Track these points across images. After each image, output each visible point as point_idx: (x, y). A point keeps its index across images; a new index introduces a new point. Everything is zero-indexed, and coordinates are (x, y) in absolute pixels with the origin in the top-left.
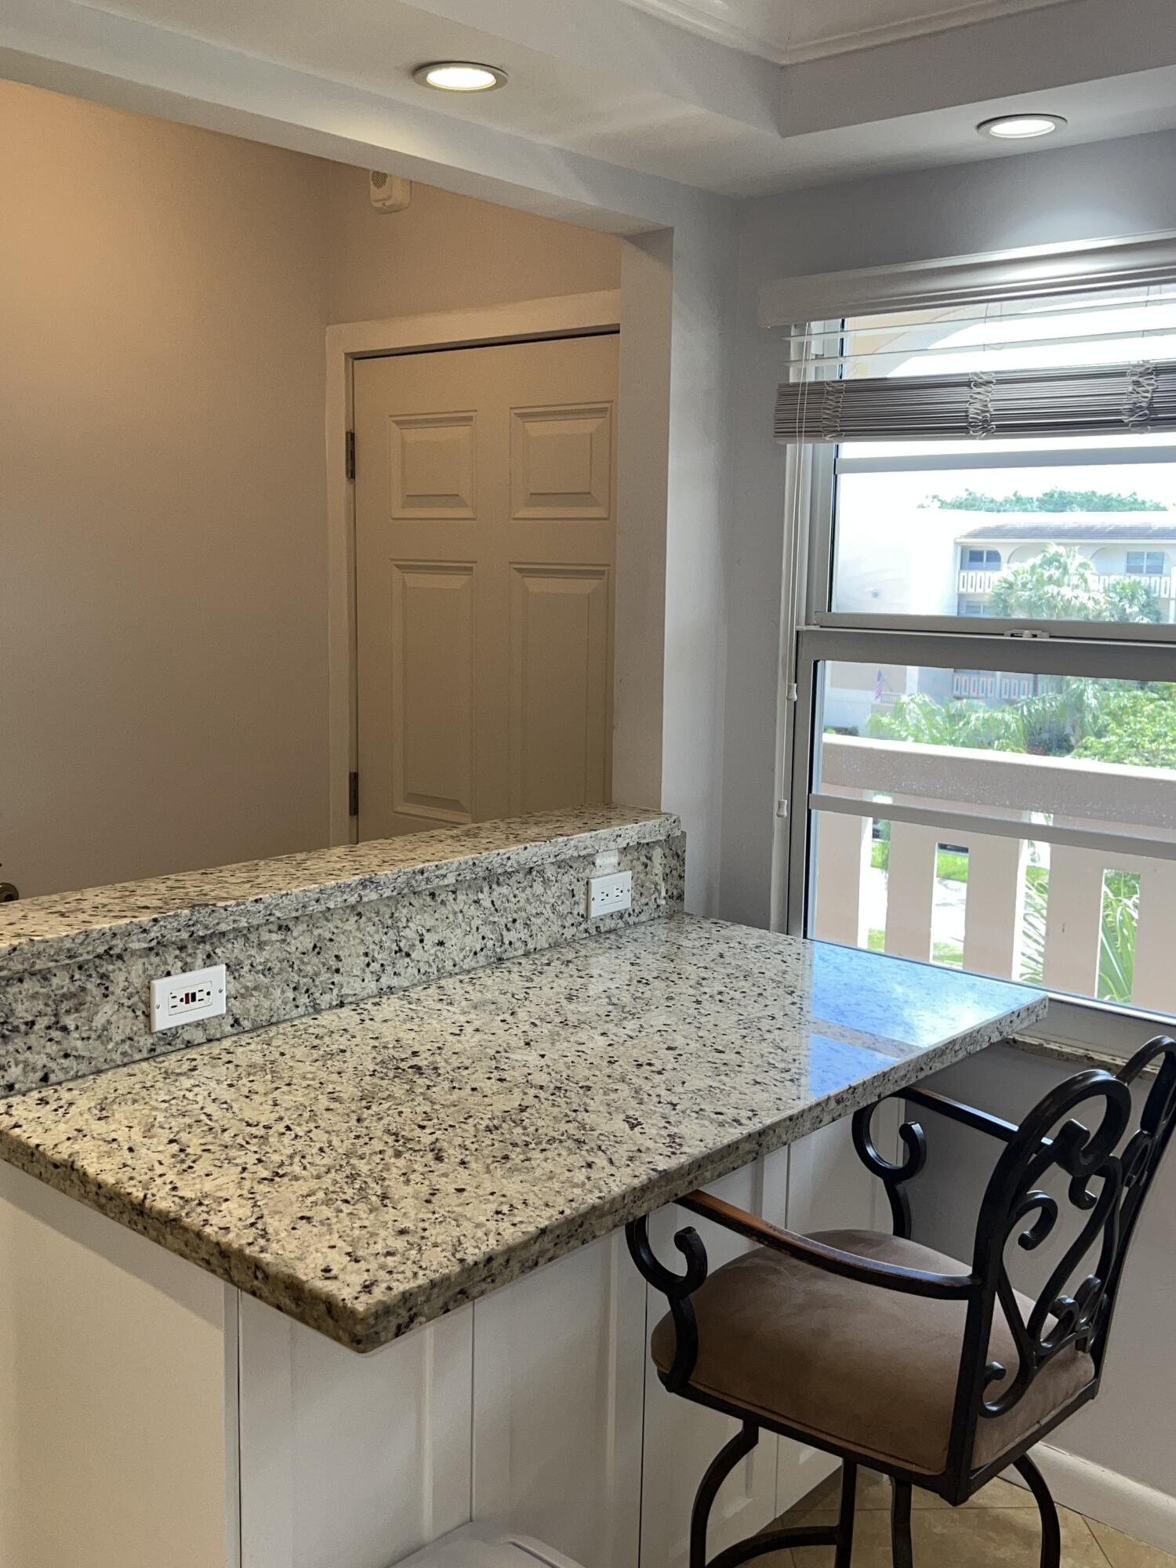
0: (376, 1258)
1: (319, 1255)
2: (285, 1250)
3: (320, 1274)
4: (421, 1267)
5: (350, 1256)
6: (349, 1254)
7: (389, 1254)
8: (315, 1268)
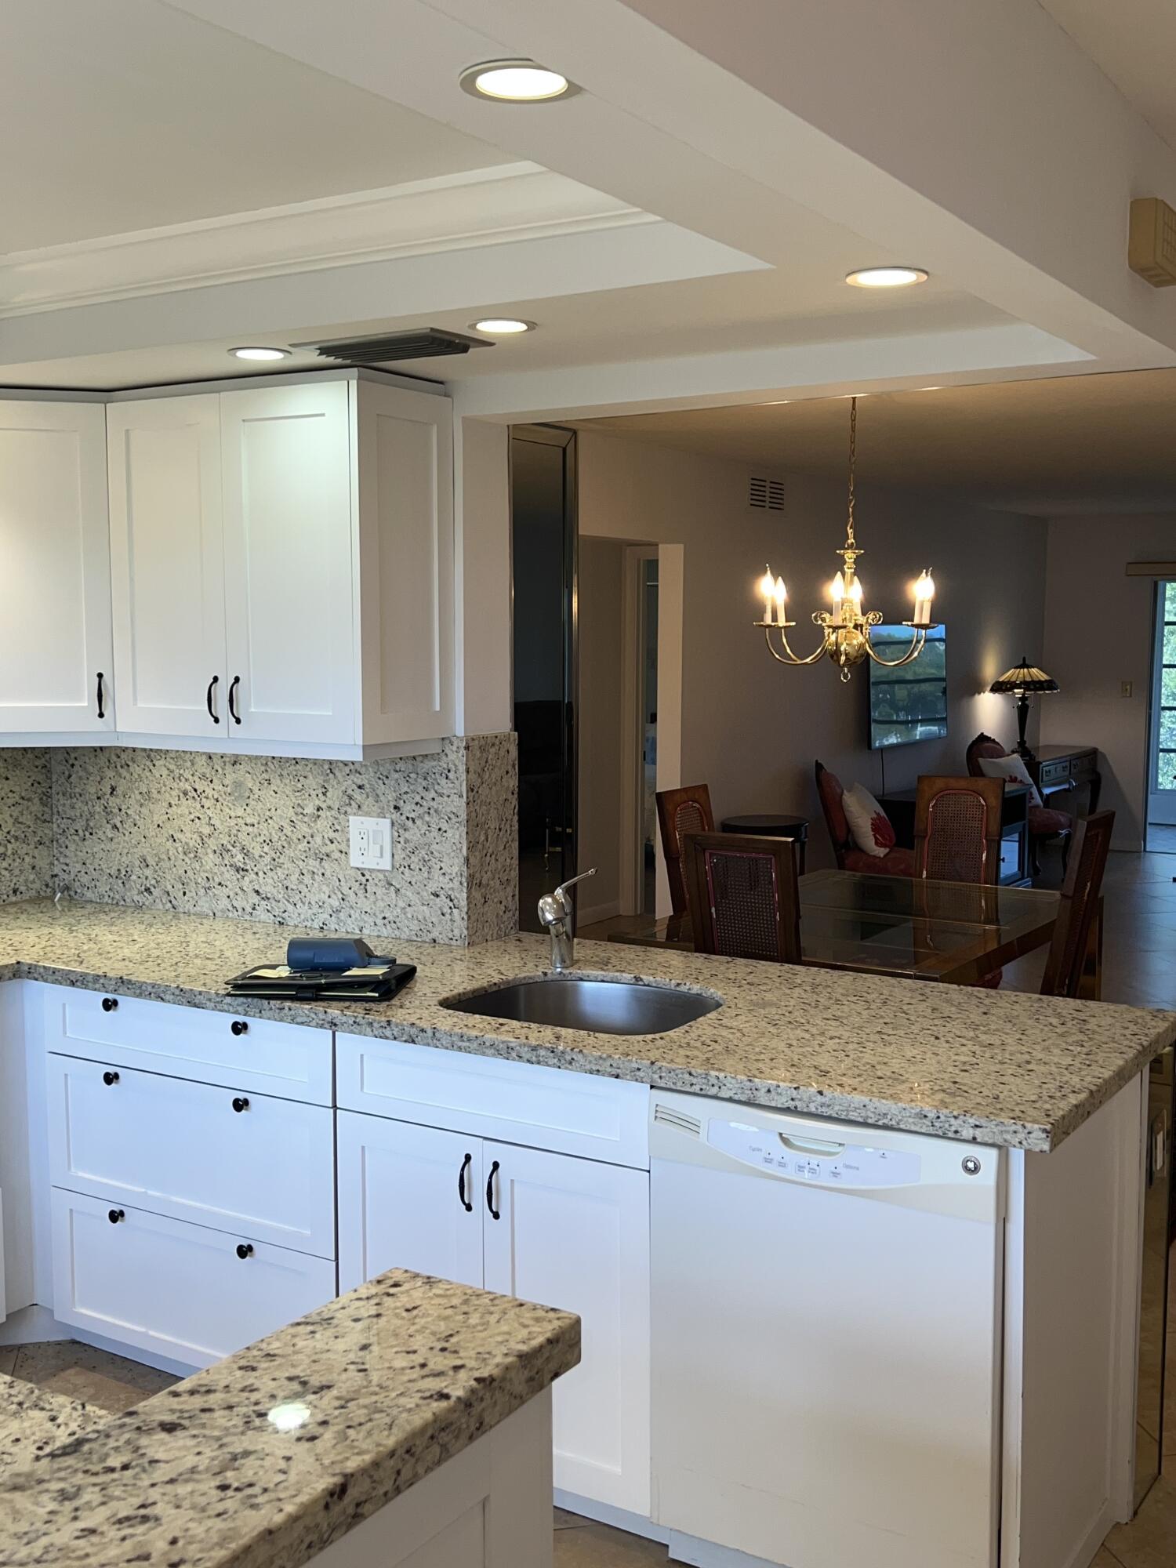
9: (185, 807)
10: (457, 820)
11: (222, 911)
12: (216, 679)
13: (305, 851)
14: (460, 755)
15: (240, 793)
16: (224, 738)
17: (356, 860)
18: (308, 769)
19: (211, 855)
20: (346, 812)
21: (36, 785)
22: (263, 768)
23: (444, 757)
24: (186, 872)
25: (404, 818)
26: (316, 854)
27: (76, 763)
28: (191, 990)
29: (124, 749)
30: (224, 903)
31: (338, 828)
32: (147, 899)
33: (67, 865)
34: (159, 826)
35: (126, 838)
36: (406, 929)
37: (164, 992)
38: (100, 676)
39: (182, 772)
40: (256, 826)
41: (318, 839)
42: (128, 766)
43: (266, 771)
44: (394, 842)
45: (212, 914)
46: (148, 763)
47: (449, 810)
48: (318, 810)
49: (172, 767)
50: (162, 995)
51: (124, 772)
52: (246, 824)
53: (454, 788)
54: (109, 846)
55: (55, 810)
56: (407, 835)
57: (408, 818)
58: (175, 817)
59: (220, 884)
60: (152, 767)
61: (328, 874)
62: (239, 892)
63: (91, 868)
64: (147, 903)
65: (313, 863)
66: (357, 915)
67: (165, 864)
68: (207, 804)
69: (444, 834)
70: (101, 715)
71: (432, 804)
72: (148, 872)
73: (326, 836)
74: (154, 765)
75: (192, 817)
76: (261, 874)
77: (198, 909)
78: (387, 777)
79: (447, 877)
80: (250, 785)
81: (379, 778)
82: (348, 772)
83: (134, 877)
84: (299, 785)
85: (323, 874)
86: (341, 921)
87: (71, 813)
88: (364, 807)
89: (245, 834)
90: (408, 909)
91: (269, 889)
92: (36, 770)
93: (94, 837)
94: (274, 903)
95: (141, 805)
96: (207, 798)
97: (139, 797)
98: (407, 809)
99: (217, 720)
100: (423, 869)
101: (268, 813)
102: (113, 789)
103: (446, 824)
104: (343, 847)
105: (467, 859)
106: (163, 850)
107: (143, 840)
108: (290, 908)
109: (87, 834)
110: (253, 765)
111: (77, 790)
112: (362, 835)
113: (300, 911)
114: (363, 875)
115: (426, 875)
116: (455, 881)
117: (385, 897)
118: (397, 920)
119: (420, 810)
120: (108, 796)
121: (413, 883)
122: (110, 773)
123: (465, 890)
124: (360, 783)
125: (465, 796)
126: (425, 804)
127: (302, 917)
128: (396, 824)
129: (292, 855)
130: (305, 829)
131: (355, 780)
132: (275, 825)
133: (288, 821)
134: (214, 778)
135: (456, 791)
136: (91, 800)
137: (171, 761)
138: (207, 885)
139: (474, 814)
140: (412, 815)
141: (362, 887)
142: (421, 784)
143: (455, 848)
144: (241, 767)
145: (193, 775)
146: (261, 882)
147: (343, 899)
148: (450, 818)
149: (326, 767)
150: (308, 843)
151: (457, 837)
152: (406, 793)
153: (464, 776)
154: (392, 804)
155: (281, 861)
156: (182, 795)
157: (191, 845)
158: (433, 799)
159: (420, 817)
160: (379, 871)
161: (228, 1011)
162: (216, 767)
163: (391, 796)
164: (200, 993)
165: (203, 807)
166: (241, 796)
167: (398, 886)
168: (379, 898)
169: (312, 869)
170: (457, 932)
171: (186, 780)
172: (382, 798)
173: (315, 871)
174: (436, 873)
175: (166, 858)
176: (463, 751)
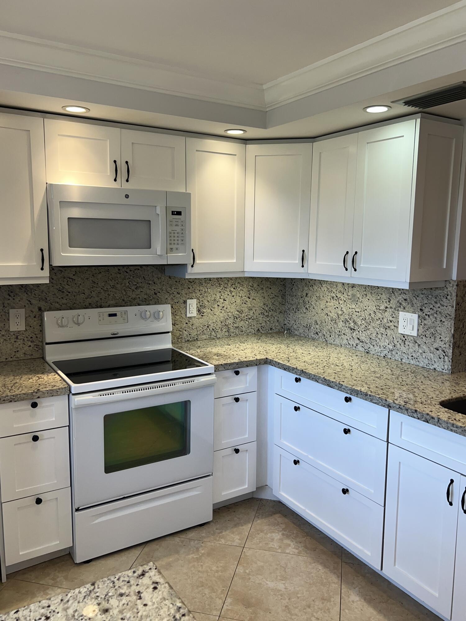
0: (130, 593)
1: (154, 601)
2: (169, 607)
3: (159, 587)
4: (114, 583)
5: (140, 596)
6: (140, 598)
7: (121, 595)
8: (160, 591)
9: (333, 303)
10: (450, 317)
11: (344, 344)
12: (347, 253)
13: (379, 324)
14: (454, 288)
15: (354, 299)
16: (350, 277)
17: (401, 330)
18: (383, 291)
19: (341, 323)
20: (398, 310)
21: (280, 291)
22: (364, 290)
23: (446, 289)
24: (331, 328)
25: (424, 314)
26: (384, 326)
27: (294, 284)
28: (329, 380)
29: (312, 280)
30: (345, 342)
31: (394, 316)
32: (316, 337)
33: (289, 321)
34: (322, 309)
35: (310, 313)
36: (422, 362)
37: (318, 379)
38: (303, 251)
39: (332, 289)
40: (360, 312)
41: (385, 320)
42: (313, 286)
43: (365, 291)
44: (419, 325)
45: (340, 345)
46: (320, 285)
47: (446, 312)
48: (386, 308)
49: (329, 287)
50: (318, 380)
51: (311, 288)
52: (356, 312)
53: (449, 303)
54: (304, 315)
55: (286, 301)
56: (425, 322)
57: (426, 315)
58: (328, 306)
59: (344, 334)
60: (321, 287)
61: (389, 334)
62: (351, 338)
63: (298, 323)
64: (316, 338)
65: (382, 330)
66: (400, 353)
67: (324, 324)
68: (341, 302)
69: (443, 323)
70: (303, 266)
71: (438, 309)
72: (317, 326)
73: (389, 319)
74: (322, 286)
75: (335, 307)
76: (360, 332)
77: (335, 343)
78: (418, 296)
79: (443, 342)
80: (358, 296)
81: (414, 297)
82: (400, 293)
83: (312, 328)
84: (379, 297)
85: (386, 335)
86: (393, 355)
87: (292, 302)
88: (407, 309)
89: (355, 315)
90: (423, 354)
91: (363, 338)
92: (281, 286)
93: (299, 312)
94: (365, 344)
95: (316, 301)
96: (341, 300)
97: (316, 298)
98: (426, 310)
99: (347, 270)
100: (432, 337)
101: (365, 308)
102: (307, 294)
103: (444, 319)
104: (396, 325)
105: (453, 335)
106: (323, 319)
107: (316, 314)
108: (372, 347)
109: (297, 310)
110: (360, 288)
111: (294, 294)
112: (405, 320)
113: (376, 348)
114: (404, 337)
115: (433, 340)
116: (447, 344)
117: (413, 347)
118: (418, 358)
119: (433, 312)
120: (305, 297)
121: (427, 343)
122: (306, 288)
123: (451, 349)
124: (405, 298)
125: (455, 307)
126: (435, 309)
127: (376, 351)
128: (421, 317)
129: (374, 325)
130: (380, 315)
131: (403, 296)
132: (367, 313)
133: (373, 311)
134: (344, 292)
135: (450, 304)
136: (299, 298)
137: (328, 285)
138: (339, 334)
139: (458, 315)
140: (429, 313)
141: (403, 342)
142: (434, 300)
143: (448, 330)
144: (356, 288)
145: (336, 291)
146: (360, 335)
147: (394, 346)
148: (446, 316)
149: (391, 290)
150: (381, 321)
151: (449, 325)
152: (426, 304)
153: (455, 298)
154: (419, 308)
155: (369, 328)
156: (331, 298)
157: (334, 318)
158: (439, 307)
159: (432, 315)
160: (411, 336)
161: (344, 392)
162: (345, 288)
163: (419, 304)
164: (333, 382)
165: (339, 303)
166: (354, 300)
167: (419, 343)
168: (411, 347)
169: (382, 332)
170: (446, 367)
171: (334, 292)
172: (415, 305)
173: (383, 333)
174: (438, 340)
175: (324, 322)
176: (455, 287)
